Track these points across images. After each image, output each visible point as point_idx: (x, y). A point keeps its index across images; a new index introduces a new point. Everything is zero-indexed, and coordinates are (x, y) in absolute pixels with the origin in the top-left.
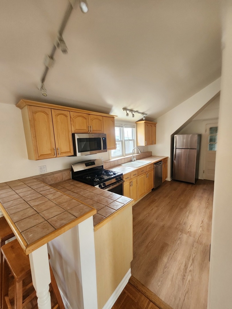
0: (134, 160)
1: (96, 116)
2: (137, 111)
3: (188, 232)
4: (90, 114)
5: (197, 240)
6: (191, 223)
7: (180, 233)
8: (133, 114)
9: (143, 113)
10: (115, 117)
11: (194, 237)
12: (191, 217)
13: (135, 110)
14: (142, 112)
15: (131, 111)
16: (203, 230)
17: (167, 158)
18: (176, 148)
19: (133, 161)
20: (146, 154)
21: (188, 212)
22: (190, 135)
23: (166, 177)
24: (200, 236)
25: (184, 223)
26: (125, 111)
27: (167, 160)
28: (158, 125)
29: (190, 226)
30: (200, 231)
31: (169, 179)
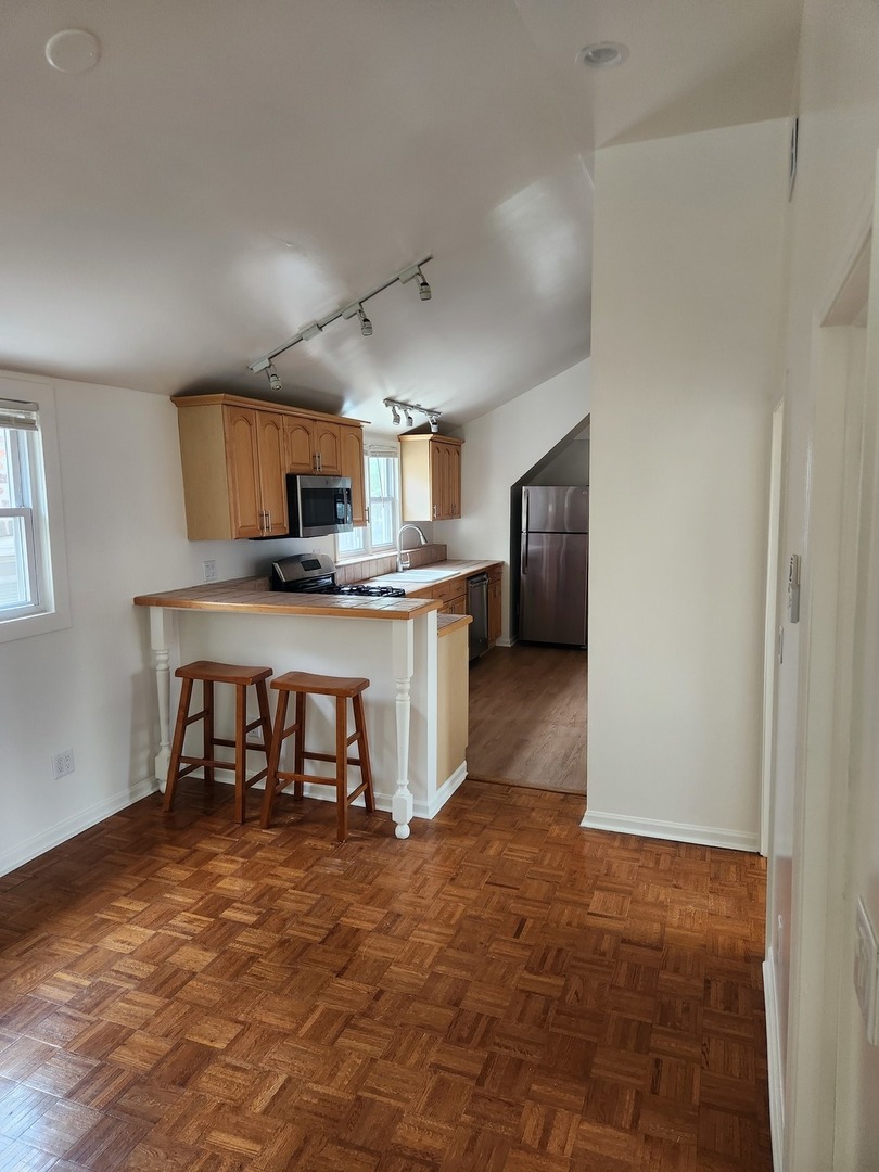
0: (404, 569)
1: (326, 424)
2: (418, 407)
4: (316, 420)
8: (410, 418)
9: (430, 412)
10: (362, 424)
13: (413, 403)
14: (428, 407)
15: (404, 405)
17: (499, 565)
18: (528, 532)
19: (400, 569)
20: (430, 553)
22: (571, 489)
23: (499, 633)
26: (390, 408)
27: (500, 573)
28: (465, 448)
31: (505, 640)
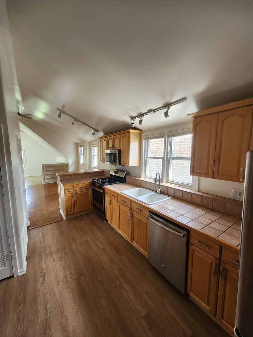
3: (53, 254)
4: (114, 136)
5: (43, 254)
6: (55, 264)
7: (59, 247)
11: (46, 254)
12: (60, 272)
16: (40, 267)
21: (69, 278)
24: (41, 259)
25: (62, 257)
29: (54, 260)
30: (43, 264)
